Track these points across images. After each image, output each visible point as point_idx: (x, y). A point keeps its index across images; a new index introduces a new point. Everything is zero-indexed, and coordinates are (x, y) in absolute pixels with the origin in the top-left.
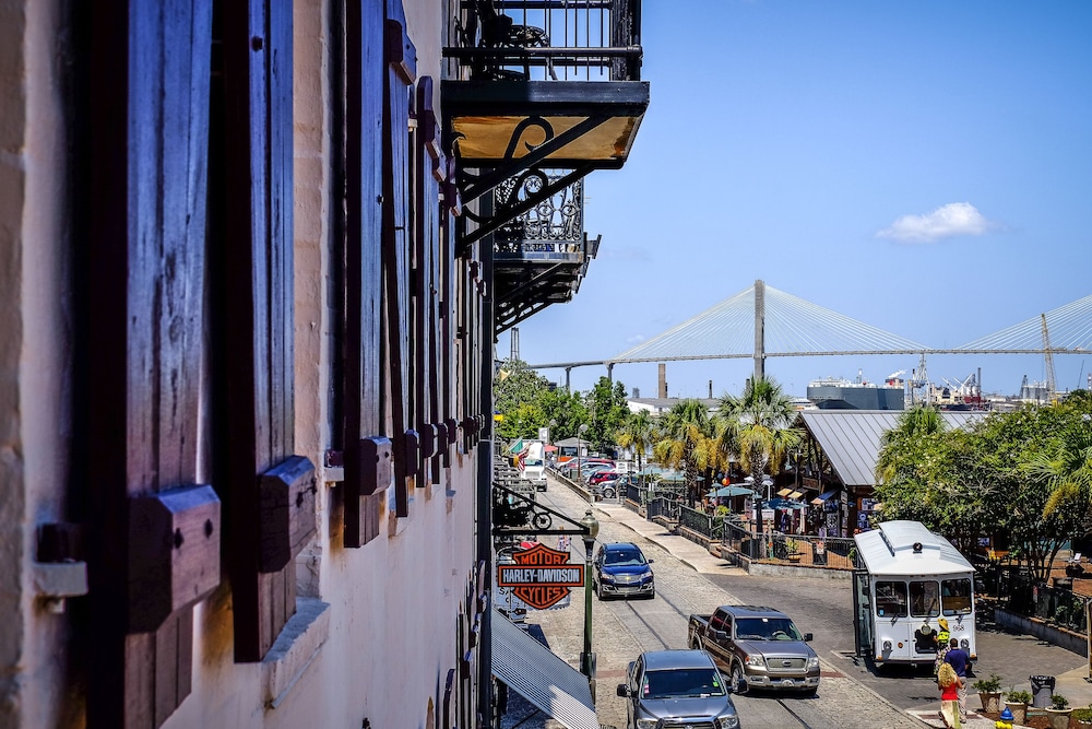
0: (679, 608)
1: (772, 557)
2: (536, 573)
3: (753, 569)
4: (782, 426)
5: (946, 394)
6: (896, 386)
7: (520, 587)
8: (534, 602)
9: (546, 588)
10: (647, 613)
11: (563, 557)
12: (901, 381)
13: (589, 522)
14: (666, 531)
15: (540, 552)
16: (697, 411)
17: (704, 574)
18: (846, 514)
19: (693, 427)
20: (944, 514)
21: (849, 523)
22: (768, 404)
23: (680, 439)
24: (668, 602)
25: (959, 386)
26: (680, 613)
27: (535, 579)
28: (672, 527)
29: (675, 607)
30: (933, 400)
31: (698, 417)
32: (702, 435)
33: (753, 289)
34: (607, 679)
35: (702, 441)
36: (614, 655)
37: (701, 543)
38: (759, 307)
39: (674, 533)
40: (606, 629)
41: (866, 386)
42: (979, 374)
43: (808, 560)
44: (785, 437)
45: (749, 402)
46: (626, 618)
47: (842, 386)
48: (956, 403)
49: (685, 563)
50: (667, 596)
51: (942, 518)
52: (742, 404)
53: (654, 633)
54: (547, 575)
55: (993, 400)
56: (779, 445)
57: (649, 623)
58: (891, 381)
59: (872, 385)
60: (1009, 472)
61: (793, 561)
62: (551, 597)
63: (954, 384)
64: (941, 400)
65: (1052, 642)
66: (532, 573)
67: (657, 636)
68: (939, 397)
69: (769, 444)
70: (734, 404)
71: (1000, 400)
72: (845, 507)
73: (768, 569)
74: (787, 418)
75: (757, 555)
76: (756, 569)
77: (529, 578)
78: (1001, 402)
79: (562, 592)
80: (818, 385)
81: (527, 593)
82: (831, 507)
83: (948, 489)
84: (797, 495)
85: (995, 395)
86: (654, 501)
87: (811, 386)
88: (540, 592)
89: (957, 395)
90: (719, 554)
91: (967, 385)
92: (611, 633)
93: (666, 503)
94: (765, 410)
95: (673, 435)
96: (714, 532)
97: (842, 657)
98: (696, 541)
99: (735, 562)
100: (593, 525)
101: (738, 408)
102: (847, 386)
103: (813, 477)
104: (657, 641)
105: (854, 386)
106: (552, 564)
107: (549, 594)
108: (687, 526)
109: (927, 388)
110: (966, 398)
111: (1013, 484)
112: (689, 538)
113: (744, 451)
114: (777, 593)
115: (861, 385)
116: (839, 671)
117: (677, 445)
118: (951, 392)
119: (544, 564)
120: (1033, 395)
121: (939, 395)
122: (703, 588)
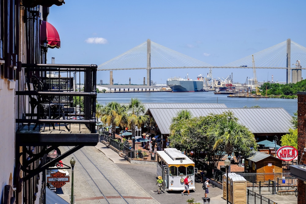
0: (106, 176)
1: (138, 158)
2: (57, 179)
3: (132, 161)
4: (142, 114)
5: (219, 83)
6: (201, 80)
7: (53, 183)
8: (56, 186)
9: (60, 182)
10: (95, 178)
11: (64, 175)
12: (203, 78)
13: (73, 160)
14: (105, 146)
15: (58, 173)
16: (116, 106)
17: (116, 164)
18: (163, 143)
19: (114, 112)
20: (188, 146)
21: (163, 146)
22: (137, 107)
23: (110, 115)
24: (102, 174)
25: (224, 80)
26: (106, 178)
27: (57, 180)
28: (107, 145)
29: (104, 176)
30: (215, 86)
31: (116, 108)
32: (117, 114)
33: (146, 43)
34: (81, 201)
35: (117, 116)
36: (83, 193)
37: (116, 151)
38: (149, 49)
39: (108, 147)
40: (82, 184)
41: (189, 80)
42: (232, 75)
43: (149, 158)
44: (142, 118)
45: (131, 107)
46: (88, 180)
47: (180, 80)
48: (223, 87)
49: (110, 159)
50: (102, 172)
51: (188, 147)
52: (129, 107)
53: (97, 186)
54: (60, 179)
55: (237, 85)
56: (141, 122)
57: (96, 182)
58: (199, 78)
59: (191, 80)
60: (205, 135)
61: (144, 159)
62: (61, 185)
63: (222, 79)
64: (217, 86)
65: (216, 186)
66: (56, 179)
67: (97, 187)
68: (217, 85)
69: (137, 121)
70: (126, 107)
71: (240, 85)
72: (162, 141)
73: (137, 161)
74: (143, 112)
75: (133, 157)
76: (133, 162)
77: (55, 180)
78: (240, 86)
79: (64, 184)
80: (171, 80)
81: (55, 184)
82: (158, 140)
83: (187, 140)
84: (148, 136)
85: (238, 83)
86: (102, 135)
87: (168, 80)
88: (58, 184)
89: (223, 83)
90: (122, 156)
91: (227, 80)
92: (83, 186)
93: (106, 137)
94: (136, 109)
95: (107, 114)
96: (121, 148)
97: (153, 192)
98: (115, 151)
99: (126, 159)
100: (74, 161)
101: (127, 109)
102: (182, 80)
103: (153, 130)
104: (97, 188)
105: (184, 80)
106: (61, 177)
107: (60, 184)
108: (112, 145)
109: (212, 81)
110: (227, 85)
111: (206, 138)
112: (113, 149)
113: (129, 123)
114: (138, 170)
115: (187, 80)
116: (152, 197)
117: (109, 118)
118: (221, 82)
119: (59, 177)
120: (252, 83)
121: (216, 83)
122: (114, 169)
